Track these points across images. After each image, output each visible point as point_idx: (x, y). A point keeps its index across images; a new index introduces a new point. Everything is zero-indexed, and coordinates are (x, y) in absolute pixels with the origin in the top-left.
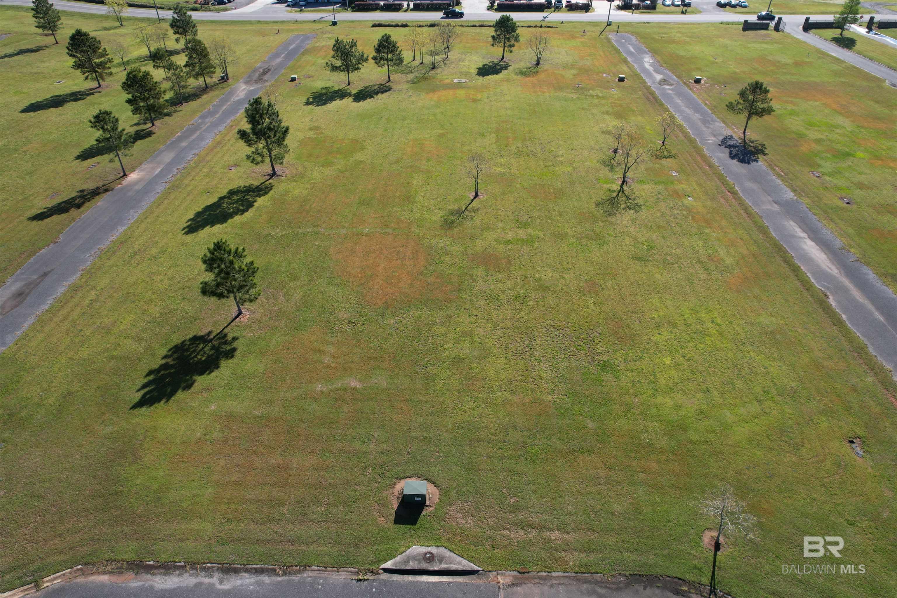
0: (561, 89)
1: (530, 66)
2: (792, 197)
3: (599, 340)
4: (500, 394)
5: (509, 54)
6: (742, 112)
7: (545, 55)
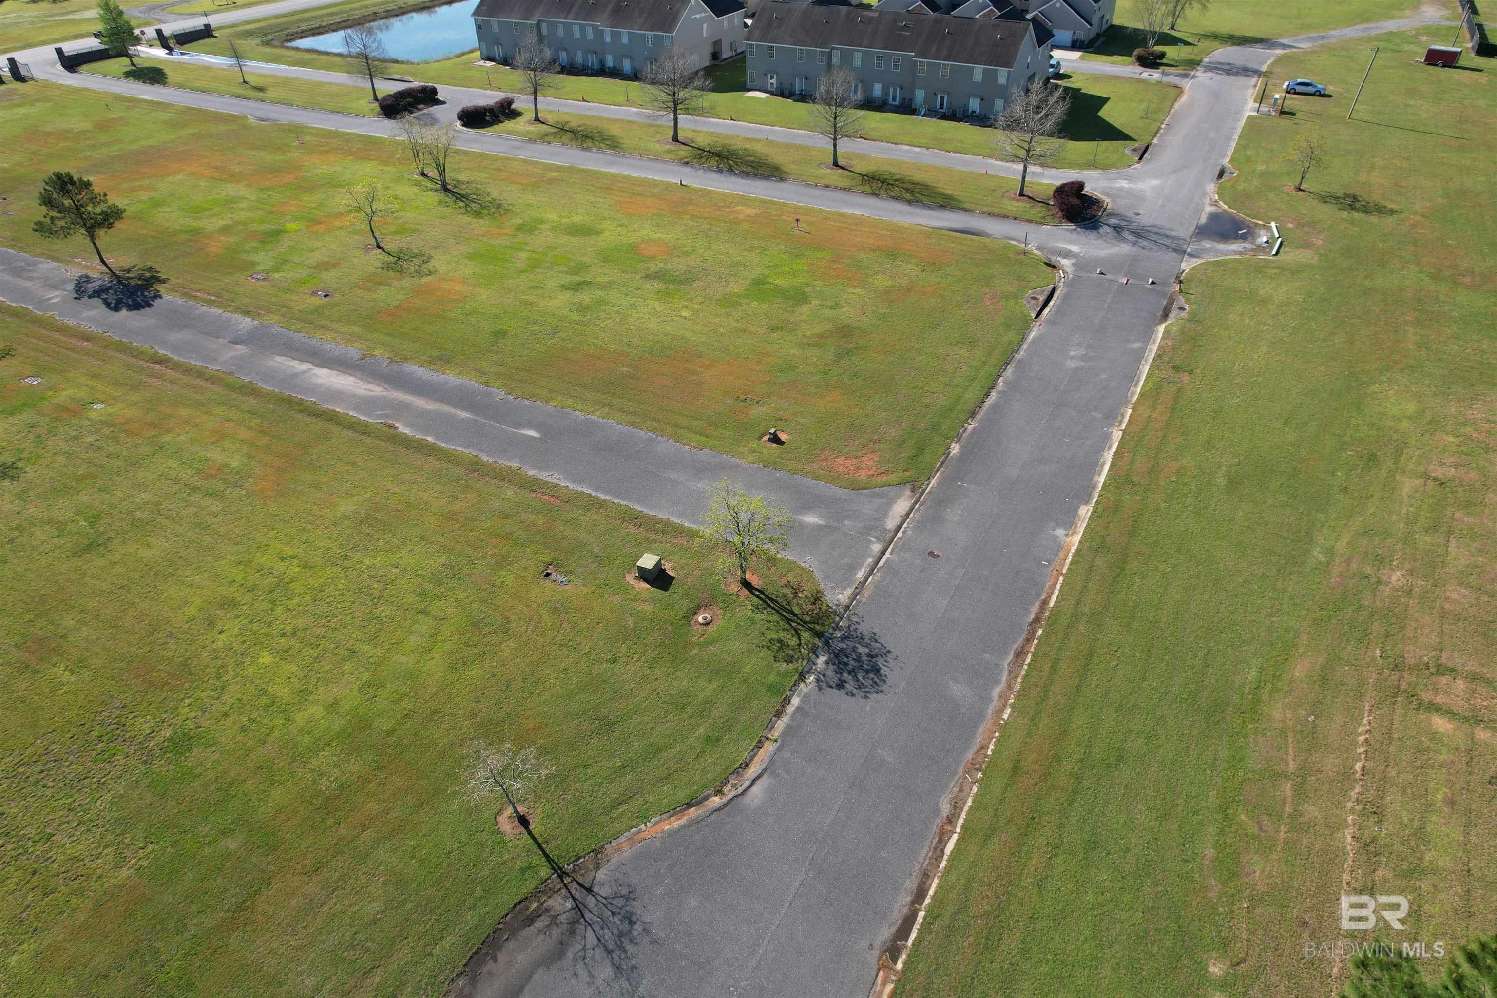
2: (250, 324)
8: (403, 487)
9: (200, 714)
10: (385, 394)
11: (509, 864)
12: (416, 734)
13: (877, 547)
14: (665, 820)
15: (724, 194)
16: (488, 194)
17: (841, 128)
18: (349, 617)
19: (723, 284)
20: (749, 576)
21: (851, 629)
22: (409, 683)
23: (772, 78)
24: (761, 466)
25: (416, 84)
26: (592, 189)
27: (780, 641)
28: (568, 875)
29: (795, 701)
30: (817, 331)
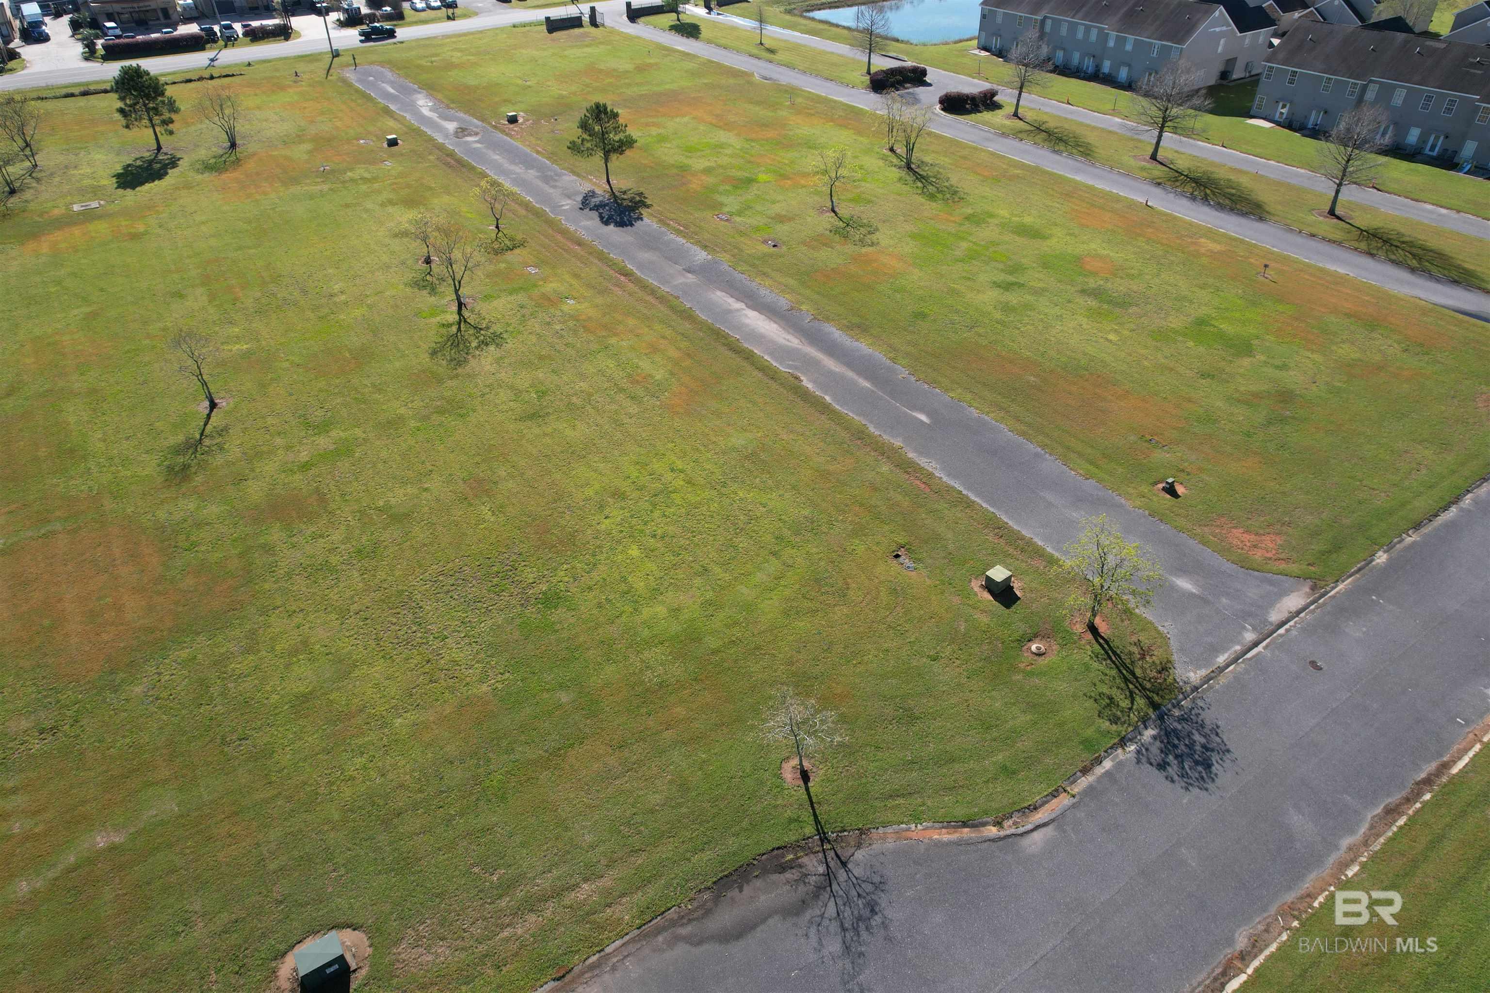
0: (295, 181)
1: (221, 152)
2: (705, 257)
3: (523, 564)
4: (399, 720)
5: (169, 137)
6: (594, 153)
7: (241, 127)
8: (791, 436)
9: (572, 580)
10: (800, 347)
11: (780, 810)
12: (736, 661)
13: (1250, 636)
14: (936, 828)
15: (1191, 224)
16: (948, 180)
17: (1351, 173)
18: (711, 538)
19: (1162, 316)
20: (1098, 621)
21: (1193, 712)
22: (744, 613)
23: (1284, 107)
24: (1147, 512)
25: (909, 64)
26: (1051, 192)
27: (1111, 698)
28: (829, 842)
29: (1107, 764)
30: (1253, 388)
